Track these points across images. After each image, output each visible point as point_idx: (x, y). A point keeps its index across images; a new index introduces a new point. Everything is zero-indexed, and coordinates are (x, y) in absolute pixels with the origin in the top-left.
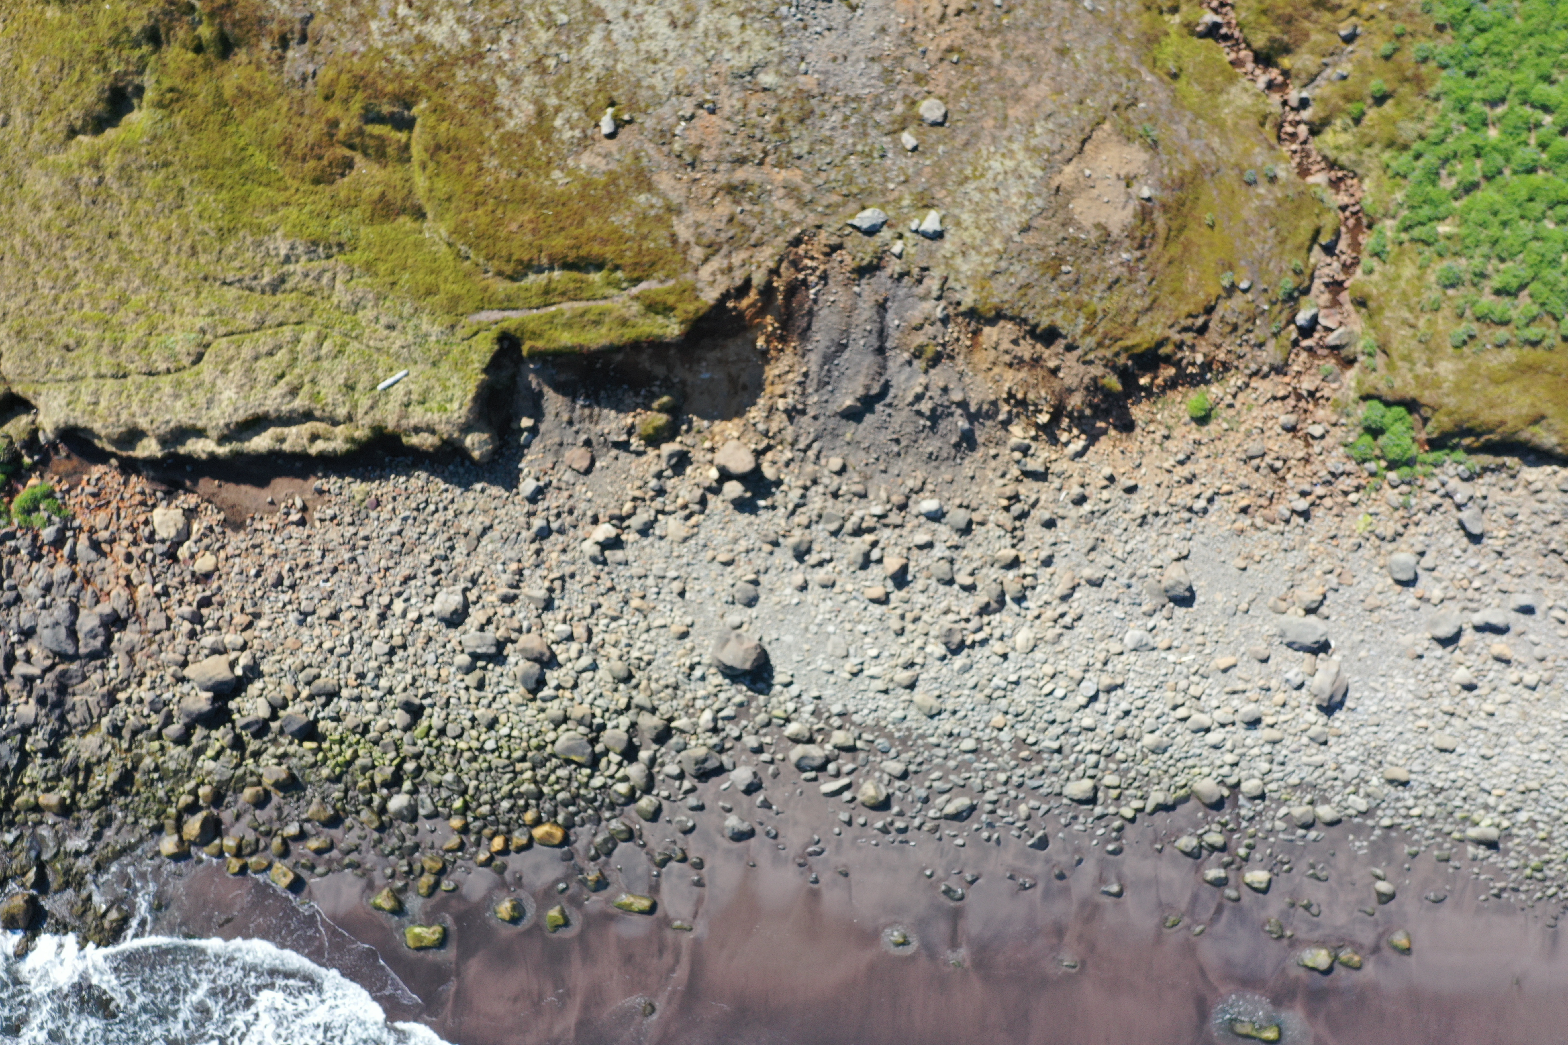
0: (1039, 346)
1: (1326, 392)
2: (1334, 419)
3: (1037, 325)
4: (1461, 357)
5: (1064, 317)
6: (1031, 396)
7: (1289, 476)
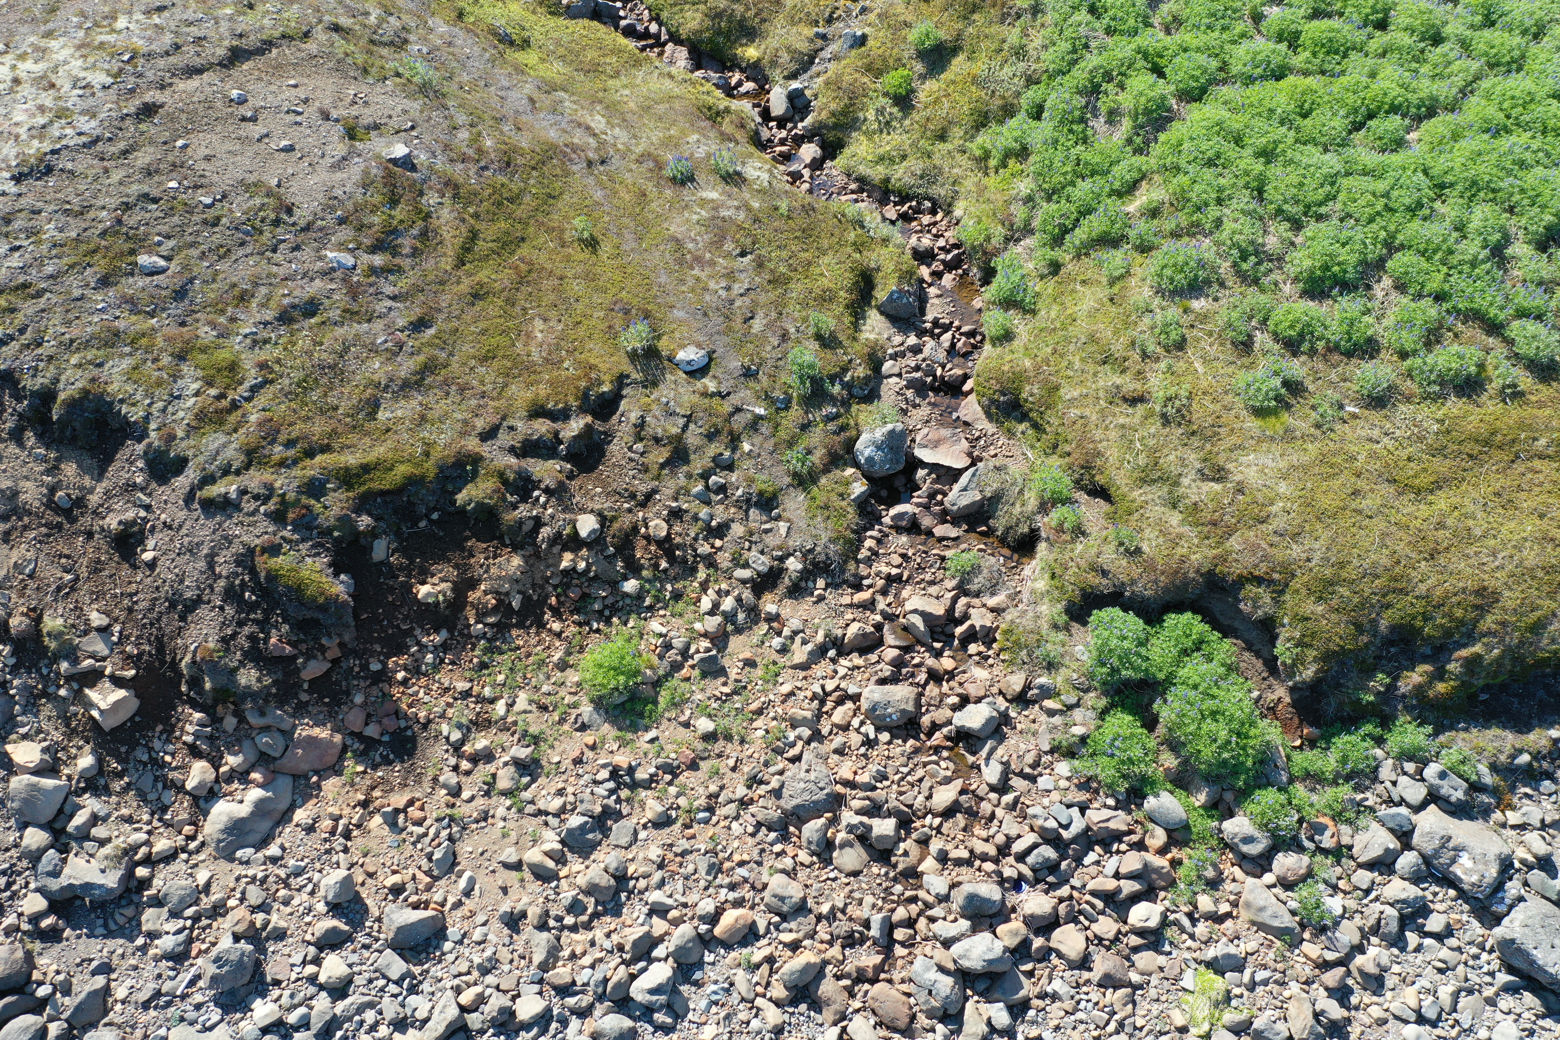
0: (70, 469)
1: (979, 619)
2: (1016, 682)
3: (47, 396)
4: (1289, 436)
5: (133, 374)
6: (52, 622)
7: (929, 864)
